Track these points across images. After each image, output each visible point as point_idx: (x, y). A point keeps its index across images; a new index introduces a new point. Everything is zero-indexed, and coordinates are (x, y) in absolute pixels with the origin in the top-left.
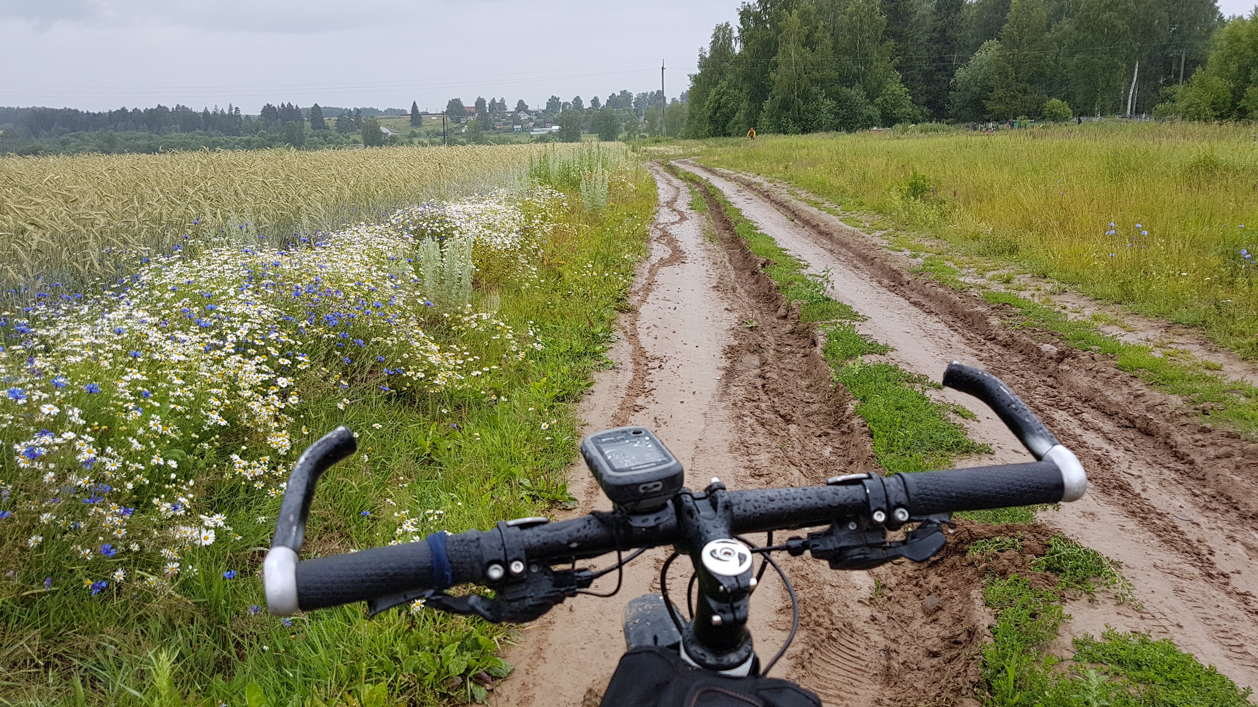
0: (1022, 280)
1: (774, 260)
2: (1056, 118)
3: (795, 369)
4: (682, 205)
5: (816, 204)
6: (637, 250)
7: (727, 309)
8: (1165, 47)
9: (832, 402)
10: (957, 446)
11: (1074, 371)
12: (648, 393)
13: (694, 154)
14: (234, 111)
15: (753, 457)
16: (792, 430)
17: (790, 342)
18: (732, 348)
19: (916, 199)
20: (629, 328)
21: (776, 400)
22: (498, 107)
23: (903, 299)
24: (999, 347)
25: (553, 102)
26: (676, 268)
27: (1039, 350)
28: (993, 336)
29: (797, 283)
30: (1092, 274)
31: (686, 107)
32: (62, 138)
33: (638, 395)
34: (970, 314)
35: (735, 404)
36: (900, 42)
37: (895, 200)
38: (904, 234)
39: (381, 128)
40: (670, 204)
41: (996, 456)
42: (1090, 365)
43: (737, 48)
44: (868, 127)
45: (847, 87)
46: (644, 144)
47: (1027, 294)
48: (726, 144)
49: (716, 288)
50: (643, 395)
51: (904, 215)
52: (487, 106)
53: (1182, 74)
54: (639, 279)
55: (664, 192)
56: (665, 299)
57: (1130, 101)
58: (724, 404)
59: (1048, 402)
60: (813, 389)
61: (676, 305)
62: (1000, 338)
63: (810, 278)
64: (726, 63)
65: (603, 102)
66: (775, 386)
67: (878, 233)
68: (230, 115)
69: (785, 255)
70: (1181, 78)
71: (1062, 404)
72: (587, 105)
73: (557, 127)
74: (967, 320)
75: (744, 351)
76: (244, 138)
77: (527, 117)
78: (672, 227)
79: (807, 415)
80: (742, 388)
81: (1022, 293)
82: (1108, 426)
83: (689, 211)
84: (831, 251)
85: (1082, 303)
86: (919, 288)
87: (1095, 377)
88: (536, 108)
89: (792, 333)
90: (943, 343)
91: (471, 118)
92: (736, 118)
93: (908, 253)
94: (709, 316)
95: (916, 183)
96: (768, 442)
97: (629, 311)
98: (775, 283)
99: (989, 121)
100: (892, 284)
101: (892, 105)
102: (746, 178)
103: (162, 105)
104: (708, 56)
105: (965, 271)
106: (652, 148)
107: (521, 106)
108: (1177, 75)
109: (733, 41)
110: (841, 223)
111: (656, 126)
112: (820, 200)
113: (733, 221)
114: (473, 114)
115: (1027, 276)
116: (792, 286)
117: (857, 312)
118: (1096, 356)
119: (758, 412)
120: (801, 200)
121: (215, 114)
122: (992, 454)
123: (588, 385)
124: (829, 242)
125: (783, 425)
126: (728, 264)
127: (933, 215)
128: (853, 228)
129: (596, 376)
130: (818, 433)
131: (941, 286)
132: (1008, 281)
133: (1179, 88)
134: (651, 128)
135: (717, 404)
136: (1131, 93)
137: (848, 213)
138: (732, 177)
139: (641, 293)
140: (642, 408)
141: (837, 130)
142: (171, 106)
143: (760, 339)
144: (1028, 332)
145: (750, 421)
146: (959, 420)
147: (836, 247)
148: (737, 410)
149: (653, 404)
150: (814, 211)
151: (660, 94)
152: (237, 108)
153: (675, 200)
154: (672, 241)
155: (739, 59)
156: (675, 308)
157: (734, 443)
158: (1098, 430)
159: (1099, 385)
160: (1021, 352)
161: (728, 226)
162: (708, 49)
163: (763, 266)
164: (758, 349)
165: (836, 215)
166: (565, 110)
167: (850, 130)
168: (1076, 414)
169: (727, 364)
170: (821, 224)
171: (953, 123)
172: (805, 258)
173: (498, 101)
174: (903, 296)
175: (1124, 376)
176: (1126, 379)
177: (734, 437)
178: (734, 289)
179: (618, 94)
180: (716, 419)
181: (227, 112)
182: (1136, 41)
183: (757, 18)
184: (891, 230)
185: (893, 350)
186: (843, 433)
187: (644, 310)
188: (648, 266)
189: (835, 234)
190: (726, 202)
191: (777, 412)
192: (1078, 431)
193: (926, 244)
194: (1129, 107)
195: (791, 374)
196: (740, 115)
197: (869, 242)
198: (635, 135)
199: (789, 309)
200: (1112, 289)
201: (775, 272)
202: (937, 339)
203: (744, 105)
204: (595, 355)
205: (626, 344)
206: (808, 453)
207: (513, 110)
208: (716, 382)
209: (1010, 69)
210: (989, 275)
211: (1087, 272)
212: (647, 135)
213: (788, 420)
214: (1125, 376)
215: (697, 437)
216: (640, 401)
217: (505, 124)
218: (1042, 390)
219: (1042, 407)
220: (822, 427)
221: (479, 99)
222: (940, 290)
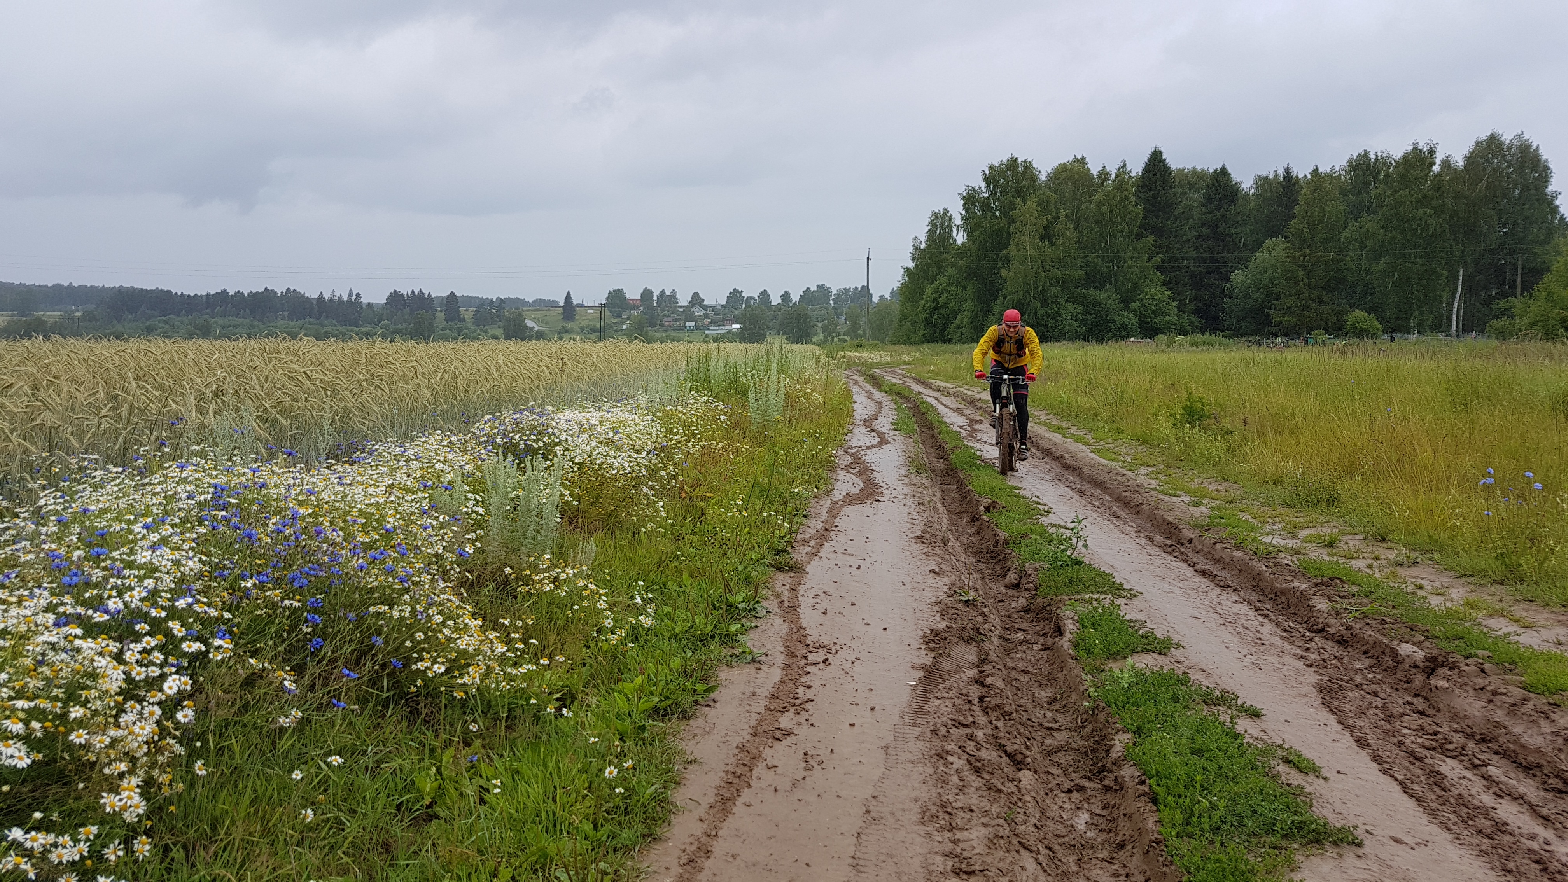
0: (1351, 543)
1: (1001, 502)
2: (1360, 333)
3: (1030, 669)
4: (884, 424)
5: (1059, 429)
6: (815, 480)
7: (933, 571)
8: (1493, 252)
9: (1088, 730)
10: (1300, 829)
11: (1457, 691)
12: (800, 706)
13: (905, 363)
14: (354, 297)
15: (959, 835)
16: (1024, 782)
17: (1024, 625)
18: (935, 633)
19: (1193, 427)
20: (786, 595)
21: (1000, 724)
22: (668, 300)
23: (1185, 566)
24: (1331, 643)
25: (735, 296)
26: (867, 509)
27: (1395, 653)
28: (1320, 626)
29: (1033, 536)
30: (1452, 538)
31: (897, 308)
32: (148, 323)
33: (784, 710)
34: (1283, 592)
35: (934, 732)
36: (1161, 237)
37: (1166, 428)
38: (1179, 473)
39: (526, 321)
40: (869, 423)
41: (1366, 850)
42: (1480, 682)
43: (960, 238)
44: (1123, 338)
45: (1096, 288)
46: (843, 349)
47: (1359, 564)
48: (945, 352)
49: (920, 539)
50: (792, 710)
51: (1178, 448)
52: (655, 298)
53: (1519, 286)
54: (812, 522)
55: (862, 407)
56: (846, 553)
57: (1454, 317)
58: (917, 731)
59: (1427, 743)
60: (1057, 706)
61: (861, 563)
62: (1332, 631)
63: (1052, 530)
64: (946, 255)
65: (795, 297)
66: (999, 701)
67: (1143, 471)
68: (350, 301)
69: (1018, 496)
70: (1519, 289)
71: (1450, 747)
72: (776, 300)
73: (738, 326)
74: (1279, 601)
75: (954, 640)
76: (363, 329)
77: (702, 312)
78: (868, 452)
79: (1049, 753)
80: (947, 702)
81: (1353, 562)
82: (1529, 788)
83: (892, 433)
84: (1081, 493)
85: (1445, 580)
86: (1206, 550)
87: (1491, 701)
88: (714, 303)
89: (1026, 610)
90: (1250, 636)
91: (634, 312)
92: (958, 321)
93: (1187, 499)
94: (907, 580)
95: (1191, 407)
96: (985, 804)
97: (791, 569)
98: (1003, 536)
99: (1276, 336)
100: (1168, 542)
101: (1153, 312)
102: (969, 393)
103: (270, 288)
104: (923, 246)
105: (1268, 528)
106: (852, 354)
107: (696, 299)
108: (1513, 286)
109: (955, 230)
110: (1093, 455)
111: (859, 328)
112: (1064, 424)
113: (948, 447)
114: (638, 308)
115: (1357, 537)
116: (1027, 541)
117: (1121, 584)
118: (1487, 666)
119: (971, 747)
120: (1039, 423)
121: (331, 300)
122: (1360, 845)
123: (709, 690)
124: (1077, 480)
125: (1009, 771)
126: (939, 505)
127: (1217, 448)
128: (1109, 463)
129: (724, 674)
130: (1067, 785)
131: (1237, 547)
132: (1331, 545)
133: (1517, 303)
134: (853, 331)
135: (907, 729)
136: (1456, 305)
137: (1102, 443)
138: (951, 391)
139: (812, 543)
140: (788, 734)
141: (1084, 339)
142: (280, 289)
143: (980, 619)
144: (1374, 623)
145: (958, 762)
146: (1296, 778)
147: (1087, 487)
148: (938, 743)
149: (805, 727)
150: (1057, 437)
151: (866, 288)
152: (358, 294)
153: (875, 417)
154: (864, 470)
155: (962, 251)
156: (859, 568)
157: (929, 804)
158: (1518, 798)
159: (1499, 715)
160: (1365, 653)
161: (942, 453)
162: (923, 237)
163: (987, 509)
164: (975, 637)
165: (1085, 444)
166: (748, 306)
167: (1100, 340)
168: (1476, 766)
169: (927, 659)
170: (1067, 456)
171: (1230, 337)
172: (1045, 501)
173: (668, 293)
174: (1185, 561)
175: (1537, 702)
176: (1546, 708)
177: (928, 793)
178: (945, 542)
179: (814, 288)
180: (903, 757)
181: (346, 299)
182: (1458, 244)
183: (985, 205)
184: (1161, 466)
185: (1178, 646)
186: (1107, 789)
187: (814, 569)
188: (828, 503)
189: (1086, 470)
190: (942, 422)
191: (1001, 747)
192: (1488, 799)
193: (1212, 487)
194: (1454, 323)
195: (1025, 679)
196: (963, 318)
197: (1131, 482)
198: (833, 338)
199: (1022, 574)
200: (1486, 561)
201: (1003, 520)
202: (1240, 629)
203: (968, 305)
204: (728, 639)
205: (778, 621)
206: (1050, 823)
207: (686, 304)
208: (909, 689)
209: (1301, 273)
210: (1304, 533)
211: (1445, 536)
212: (848, 338)
213: (1019, 763)
214: (1541, 702)
215: (869, 791)
216: (786, 721)
217: (676, 320)
218: (1412, 720)
219: (1422, 752)
220: (1074, 776)
221: (646, 290)
222: (1237, 554)
